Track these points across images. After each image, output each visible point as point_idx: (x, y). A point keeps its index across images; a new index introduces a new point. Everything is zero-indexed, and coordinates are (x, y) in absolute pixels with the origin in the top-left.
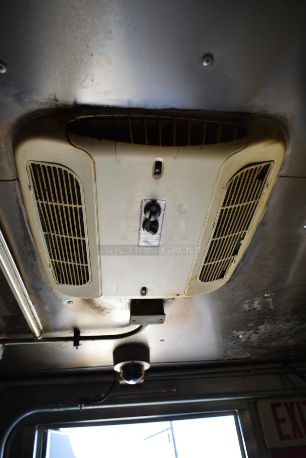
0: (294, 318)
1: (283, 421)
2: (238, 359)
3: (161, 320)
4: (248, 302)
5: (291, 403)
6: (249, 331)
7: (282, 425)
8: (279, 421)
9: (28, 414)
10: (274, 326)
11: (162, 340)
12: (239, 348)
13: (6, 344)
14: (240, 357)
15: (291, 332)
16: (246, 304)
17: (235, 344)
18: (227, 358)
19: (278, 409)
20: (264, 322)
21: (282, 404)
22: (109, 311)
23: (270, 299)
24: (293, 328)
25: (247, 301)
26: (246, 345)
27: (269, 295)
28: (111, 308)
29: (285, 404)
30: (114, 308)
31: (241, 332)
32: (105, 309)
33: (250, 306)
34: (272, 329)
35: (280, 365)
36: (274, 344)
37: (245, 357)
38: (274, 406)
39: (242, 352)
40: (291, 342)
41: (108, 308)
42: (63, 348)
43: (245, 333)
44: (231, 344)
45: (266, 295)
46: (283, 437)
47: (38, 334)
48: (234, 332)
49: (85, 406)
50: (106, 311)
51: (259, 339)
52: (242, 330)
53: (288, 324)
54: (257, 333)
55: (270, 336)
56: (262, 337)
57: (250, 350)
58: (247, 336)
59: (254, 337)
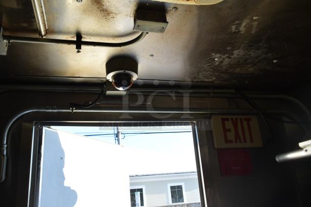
0: (265, 45)
1: (229, 130)
2: (204, 82)
3: (163, 28)
4: (237, 24)
5: (236, 119)
6: (224, 55)
7: (228, 133)
8: (226, 131)
9: (27, 112)
10: (246, 52)
11: (152, 55)
12: (210, 71)
13: (12, 41)
14: (206, 80)
15: (256, 60)
16: (235, 25)
17: (209, 67)
18: (196, 80)
19: (226, 122)
20: (240, 47)
21: (230, 120)
22: (114, 16)
23: (256, 23)
24: (259, 56)
25: (237, 22)
26: (216, 69)
27: (257, 18)
28: (117, 12)
29: (232, 119)
30: (120, 13)
31: (218, 55)
32: (112, 13)
33: (237, 28)
34: (243, 56)
35: (233, 91)
36: (238, 70)
37: (211, 80)
38: (223, 120)
39: (211, 75)
40: (251, 70)
41: (114, 12)
42: (62, 53)
43: (220, 56)
44: (206, 66)
45: (254, 18)
46: (227, 141)
47: (43, 33)
48: (213, 54)
49: (76, 109)
50: (111, 15)
51: (229, 64)
52: (219, 53)
53: (257, 51)
54: (230, 58)
55: (239, 62)
56: (232, 63)
57: (217, 74)
58: (221, 59)
59: (227, 61)
